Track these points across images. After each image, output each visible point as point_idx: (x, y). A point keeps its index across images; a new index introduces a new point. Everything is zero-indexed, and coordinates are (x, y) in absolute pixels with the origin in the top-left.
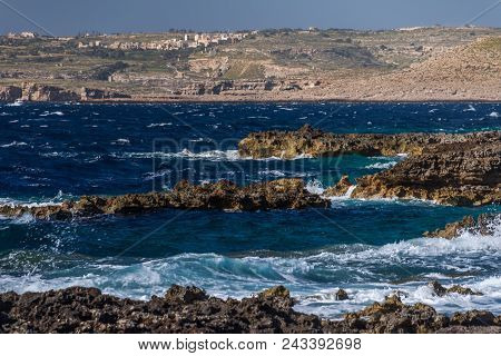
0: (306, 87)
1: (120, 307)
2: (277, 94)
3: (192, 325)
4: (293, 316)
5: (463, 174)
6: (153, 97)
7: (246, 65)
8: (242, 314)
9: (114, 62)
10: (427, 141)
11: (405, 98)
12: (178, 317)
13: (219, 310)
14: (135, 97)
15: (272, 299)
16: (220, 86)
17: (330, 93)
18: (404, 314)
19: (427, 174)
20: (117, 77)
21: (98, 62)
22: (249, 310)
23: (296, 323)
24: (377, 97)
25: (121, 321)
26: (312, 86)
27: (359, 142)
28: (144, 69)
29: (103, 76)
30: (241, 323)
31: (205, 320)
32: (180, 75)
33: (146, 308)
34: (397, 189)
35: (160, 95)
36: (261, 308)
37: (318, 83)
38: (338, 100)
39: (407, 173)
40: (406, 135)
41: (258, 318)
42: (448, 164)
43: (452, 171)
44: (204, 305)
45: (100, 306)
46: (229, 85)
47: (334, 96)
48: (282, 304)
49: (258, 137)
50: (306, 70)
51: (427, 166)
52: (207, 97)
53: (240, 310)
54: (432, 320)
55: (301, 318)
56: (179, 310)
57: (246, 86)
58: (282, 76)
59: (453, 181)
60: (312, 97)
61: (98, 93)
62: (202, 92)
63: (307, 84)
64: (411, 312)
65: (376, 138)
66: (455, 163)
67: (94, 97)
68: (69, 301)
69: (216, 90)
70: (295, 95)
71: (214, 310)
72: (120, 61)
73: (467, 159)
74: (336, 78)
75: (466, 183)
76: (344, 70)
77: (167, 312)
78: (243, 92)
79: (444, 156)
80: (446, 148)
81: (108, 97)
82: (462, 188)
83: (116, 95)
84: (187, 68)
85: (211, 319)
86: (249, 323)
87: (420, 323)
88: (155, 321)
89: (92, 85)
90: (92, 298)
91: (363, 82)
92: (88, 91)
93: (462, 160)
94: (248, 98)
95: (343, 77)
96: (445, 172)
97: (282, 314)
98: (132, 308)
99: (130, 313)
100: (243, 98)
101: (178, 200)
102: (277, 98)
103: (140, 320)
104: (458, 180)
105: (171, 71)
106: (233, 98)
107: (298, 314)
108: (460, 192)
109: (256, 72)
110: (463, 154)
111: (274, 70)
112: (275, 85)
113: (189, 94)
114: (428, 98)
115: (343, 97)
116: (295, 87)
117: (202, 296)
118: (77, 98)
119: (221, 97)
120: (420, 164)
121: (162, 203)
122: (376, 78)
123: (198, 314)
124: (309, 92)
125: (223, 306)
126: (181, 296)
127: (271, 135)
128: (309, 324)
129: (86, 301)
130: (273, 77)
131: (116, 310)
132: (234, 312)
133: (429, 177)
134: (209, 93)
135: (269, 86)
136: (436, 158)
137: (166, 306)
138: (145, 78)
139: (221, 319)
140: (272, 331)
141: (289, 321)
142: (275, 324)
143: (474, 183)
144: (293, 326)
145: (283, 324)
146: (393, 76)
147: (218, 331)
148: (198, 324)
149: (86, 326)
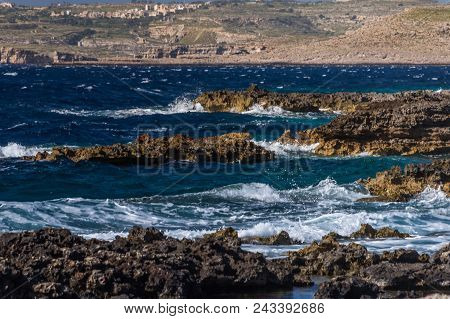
0: (252, 52)
1: (88, 245)
2: (228, 58)
3: (151, 262)
4: (241, 254)
5: (392, 129)
6: (117, 60)
7: (200, 32)
8: (195, 252)
9: (82, 29)
10: (360, 99)
11: (341, 62)
12: (139, 255)
13: (175, 249)
14: (103, 60)
15: (222, 239)
16: (176, 50)
17: (275, 57)
18: (339, 252)
19: (360, 129)
20: (85, 43)
21: (68, 29)
22: (202, 249)
23: (243, 260)
24: (316, 60)
25: (88, 259)
26: (258, 50)
27: (300, 101)
28: (110, 36)
29: (73, 41)
30: (195, 260)
31: (163, 257)
32: (141, 40)
33: (110, 247)
34: (333, 142)
35: (124, 58)
36: (212, 247)
37: (264, 48)
38: (281, 64)
39: (342, 127)
40: (341, 94)
41: (210, 255)
42: (378, 120)
43: (382, 126)
44: (162, 245)
45: (70, 245)
46: (184, 50)
47: (278, 60)
48: (231, 244)
49: (210, 96)
50: (253, 37)
51: (360, 121)
52: (165, 61)
53: (194, 249)
54: (364, 258)
55: (247, 257)
56: (140, 249)
57: (200, 51)
58: (231, 41)
59: (383, 135)
60: (259, 60)
61: (69, 57)
62: (160, 55)
63: (254, 49)
64: (345, 251)
65: (315, 97)
66: (385, 119)
67: (65, 60)
68: (43, 241)
69: (173, 54)
70: (243, 59)
71: (171, 249)
72: (88, 28)
73: (395, 116)
74: (280, 43)
75: (394, 136)
76: (287, 37)
77: (129, 250)
78: (197, 55)
79: (375, 113)
80: (377, 106)
81: (77, 60)
82: (391, 142)
83: (84, 59)
84: (147, 35)
85: (168, 257)
86: (201, 260)
87: (353, 260)
88: (119, 259)
89: (63, 49)
90: (62, 238)
91: (304, 47)
92: (59, 55)
93: (391, 116)
94: (202, 61)
95: (286, 43)
96: (376, 127)
97: (230, 252)
98: (98, 247)
99: (96, 251)
100: (197, 61)
102: (227, 61)
103: (106, 258)
104: (387, 135)
105: (133, 37)
106: (188, 62)
107: (245, 253)
108: (389, 144)
109: (209, 38)
110: (391, 111)
111: (225, 36)
112: (226, 50)
113: (149, 57)
114: (360, 61)
115: (285, 60)
116: (243, 51)
117: (161, 236)
118: (50, 61)
119: (178, 60)
120: (354, 120)
121: (125, 154)
122: (315, 43)
123: (157, 253)
124: (256, 56)
125: (178, 245)
126: (142, 237)
127: (222, 94)
128: (255, 262)
129: (57, 241)
130: (224, 43)
131: (84, 248)
132: (189, 250)
133: (362, 132)
134: (167, 56)
135: (220, 51)
136: (368, 114)
137: (128, 245)
138: (111, 43)
139: (177, 257)
140: (222, 267)
141: (237, 259)
142: (225, 261)
143: (402, 137)
144: (241, 264)
145: (232, 261)
146: (330, 42)
147: (175, 267)
148: (157, 261)
149: (57, 262)
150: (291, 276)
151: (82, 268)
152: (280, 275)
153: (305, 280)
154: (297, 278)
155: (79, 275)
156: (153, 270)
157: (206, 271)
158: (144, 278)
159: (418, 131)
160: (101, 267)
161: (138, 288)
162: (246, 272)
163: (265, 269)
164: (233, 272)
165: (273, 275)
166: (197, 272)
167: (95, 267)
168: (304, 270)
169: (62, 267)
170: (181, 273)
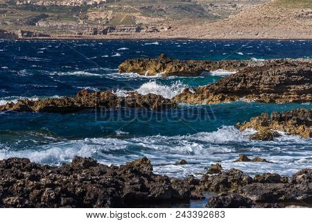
0: (162, 31)
1: (42, 170)
2: (144, 35)
3: (88, 182)
4: (153, 177)
5: (262, 86)
6: (64, 36)
7: (124, 16)
8: (120, 175)
9: (39, 14)
10: (239, 65)
11: (225, 37)
12: (79, 177)
13: (105, 173)
14: (54, 36)
15: (139, 165)
16: (107, 29)
17: (176, 34)
18: (223, 176)
19: (239, 86)
20: (41, 24)
21: (29, 14)
22: (125, 172)
23: (154, 181)
24: (207, 37)
25: (43, 180)
26: (166, 29)
27: (196, 66)
28: (59, 18)
29: (32, 22)
30: (119, 181)
31: (96, 179)
32: (81, 22)
33: (59, 171)
34: (220, 96)
35: (69, 35)
36: (132, 172)
37: (170, 28)
38: (182, 39)
39: (226, 85)
40: (225, 61)
41: (130, 177)
42: (252, 80)
43: (255, 84)
44: (96, 170)
45: (29, 170)
46: (113, 29)
47: (179, 36)
48: (145, 169)
49: (131, 62)
50: (162, 19)
51: (239, 81)
52: (98, 37)
53: (119, 173)
54: (241, 179)
55: (158, 178)
56: (80, 173)
57: (124, 30)
58: (146, 23)
59: (255, 91)
60: (166, 37)
61: (29, 34)
62: (95, 33)
63: (162, 28)
64: (228, 174)
65: (207, 63)
66: (257, 79)
67: (27, 36)
68: (10, 167)
69: (105, 32)
70: (155, 35)
71: (102, 173)
72: (43, 13)
73: (264, 77)
74: (181, 24)
75: (264, 92)
76: (186, 20)
77: (72, 174)
78: (122, 33)
79: (250, 75)
80: (251, 69)
81: (36, 36)
82: (261, 95)
83: (41, 35)
84: (86, 18)
85: (100, 179)
86: (124, 181)
87: (234, 181)
88: (64, 180)
89: (25, 28)
90: (24, 165)
91: (199, 27)
92: (22, 32)
93: (261, 77)
94: (125, 37)
95: (186, 24)
96: (250, 85)
97: (145, 175)
98: (50, 171)
99: (48, 174)
100: (122, 37)
101: (80, 102)
102: (144, 37)
103: (55, 179)
104: (259, 90)
105: (76, 20)
106: (115, 37)
107: (156, 176)
108: (260, 97)
109: (131, 20)
110: (262, 73)
111: (143, 20)
112: (143, 29)
113: (87, 34)
114: (240, 37)
115: (186, 36)
116: (156, 30)
117: (95, 164)
118: (16, 37)
119: (108, 37)
120: (235, 80)
121: (70, 104)
122: (207, 24)
123: (92, 175)
124: (164, 33)
125: (108, 170)
126: (81, 164)
127: (139, 61)
128: (163, 182)
129: (20, 167)
130: (141, 24)
131: (39, 172)
132: (115, 174)
133: (240, 88)
134: (100, 34)
135: (138, 30)
136: (245, 76)
137: (72, 170)
138: (59, 24)
139: (107, 178)
140: (139, 186)
141: (150, 180)
142: (142, 182)
143: (269, 92)
144: (152, 183)
145: (146, 181)
146: (218, 23)
147: (105, 186)
148: (93, 182)
149: (20, 182)
150: (189, 192)
151: (38, 187)
152: (181, 192)
153: (198, 195)
154: (193, 194)
155: (36, 192)
156: (89, 188)
157: (127, 189)
158: (83, 194)
159: (280, 88)
160: (52, 186)
161: (78, 201)
162: (157, 190)
163: (170, 188)
164: (147, 190)
165: (176, 192)
166: (121, 190)
167: (48, 186)
168: (198, 188)
169: (24, 186)
170: (110, 190)
